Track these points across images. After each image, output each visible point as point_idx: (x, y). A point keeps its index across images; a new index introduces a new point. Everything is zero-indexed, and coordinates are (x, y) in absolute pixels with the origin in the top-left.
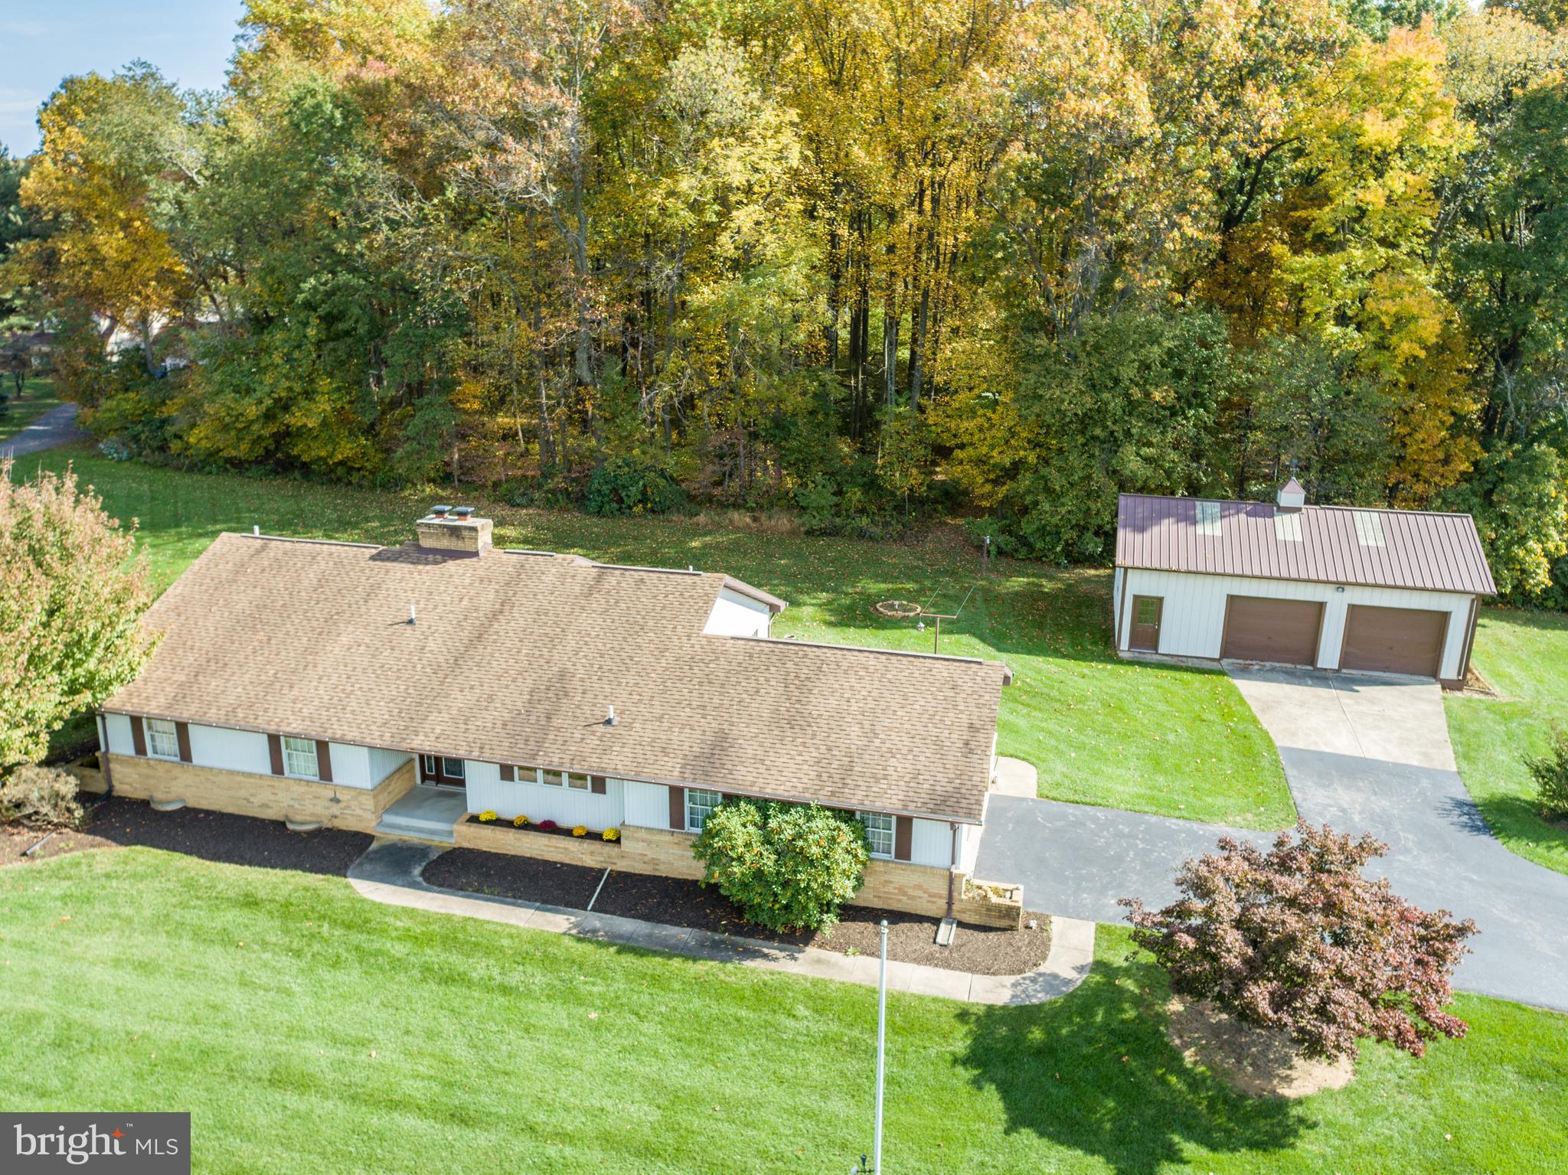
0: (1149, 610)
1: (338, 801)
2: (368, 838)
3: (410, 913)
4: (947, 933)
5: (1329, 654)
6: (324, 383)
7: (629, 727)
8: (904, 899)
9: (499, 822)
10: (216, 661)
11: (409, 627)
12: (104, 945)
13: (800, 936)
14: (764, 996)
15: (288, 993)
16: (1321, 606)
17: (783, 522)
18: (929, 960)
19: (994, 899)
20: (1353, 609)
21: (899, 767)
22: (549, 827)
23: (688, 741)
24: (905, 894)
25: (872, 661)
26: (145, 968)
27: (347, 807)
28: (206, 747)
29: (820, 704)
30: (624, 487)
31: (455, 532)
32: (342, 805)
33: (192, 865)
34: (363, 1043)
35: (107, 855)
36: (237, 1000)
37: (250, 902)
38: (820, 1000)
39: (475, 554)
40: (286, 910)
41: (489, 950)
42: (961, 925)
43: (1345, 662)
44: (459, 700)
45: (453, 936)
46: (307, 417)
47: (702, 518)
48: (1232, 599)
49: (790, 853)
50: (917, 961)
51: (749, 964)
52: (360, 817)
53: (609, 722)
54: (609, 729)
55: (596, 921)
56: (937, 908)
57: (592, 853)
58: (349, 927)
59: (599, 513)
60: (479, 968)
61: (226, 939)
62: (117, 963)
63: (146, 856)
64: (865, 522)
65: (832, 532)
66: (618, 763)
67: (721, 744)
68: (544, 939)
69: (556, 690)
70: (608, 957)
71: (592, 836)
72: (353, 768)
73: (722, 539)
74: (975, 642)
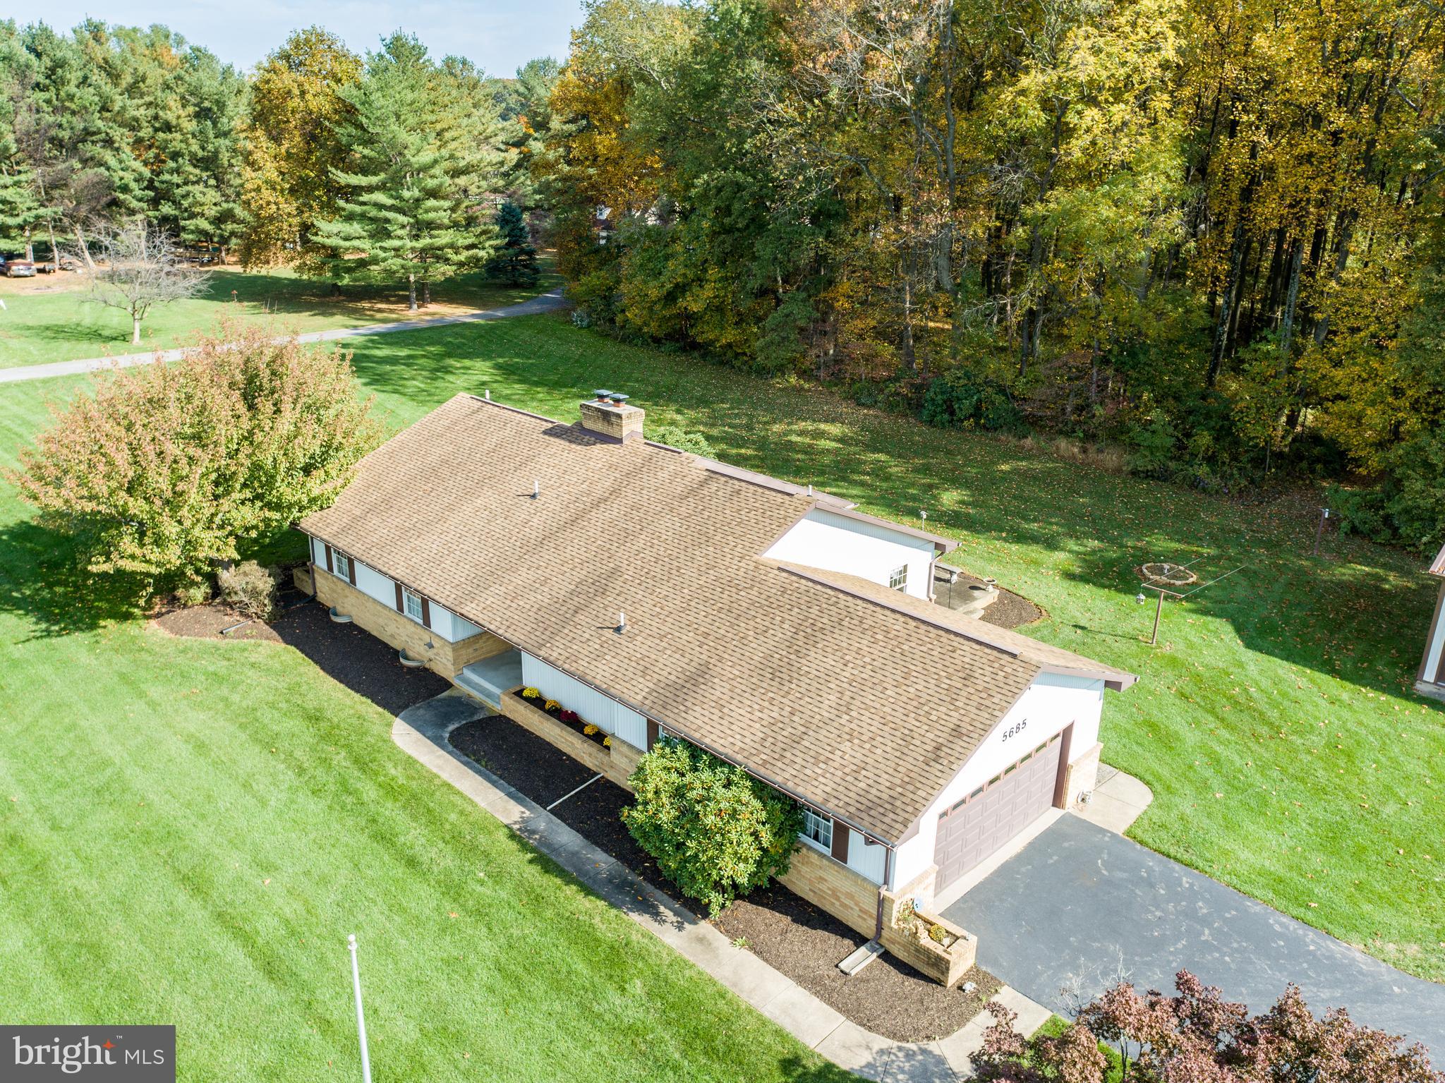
1: (431, 646)
2: (448, 685)
3: (410, 762)
4: (860, 960)
6: (713, 272)
7: (632, 638)
8: (837, 903)
9: (538, 702)
11: (529, 500)
12: (194, 721)
13: (695, 908)
15: (263, 803)
17: (1111, 458)
18: (812, 983)
19: (925, 940)
22: (570, 719)
23: (670, 666)
24: (838, 899)
25: (898, 625)
26: (201, 747)
27: (437, 654)
29: (817, 661)
30: (959, 399)
31: (606, 416)
32: (435, 651)
33: (311, 670)
34: (267, 867)
35: (268, 648)
36: (228, 797)
39: (619, 441)
41: (433, 820)
42: (887, 957)
47: (1029, 442)
49: (688, 816)
50: (800, 980)
51: (635, 917)
52: (445, 665)
53: (618, 630)
54: (615, 636)
55: (544, 821)
56: (866, 926)
57: (590, 755)
58: (356, 761)
59: (931, 422)
60: (413, 835)
61: (269, 744)
62: (189, 738)
64: (1203, 470)
65: (1160, 476)
66: (601, 672)
67: (697, 678)
68: (485, 825)
69: (599, 586)
70: (518, 862)
71: (598, 737)
72: (442, 623)
73: (1037, 466)
74: (1225, 630)
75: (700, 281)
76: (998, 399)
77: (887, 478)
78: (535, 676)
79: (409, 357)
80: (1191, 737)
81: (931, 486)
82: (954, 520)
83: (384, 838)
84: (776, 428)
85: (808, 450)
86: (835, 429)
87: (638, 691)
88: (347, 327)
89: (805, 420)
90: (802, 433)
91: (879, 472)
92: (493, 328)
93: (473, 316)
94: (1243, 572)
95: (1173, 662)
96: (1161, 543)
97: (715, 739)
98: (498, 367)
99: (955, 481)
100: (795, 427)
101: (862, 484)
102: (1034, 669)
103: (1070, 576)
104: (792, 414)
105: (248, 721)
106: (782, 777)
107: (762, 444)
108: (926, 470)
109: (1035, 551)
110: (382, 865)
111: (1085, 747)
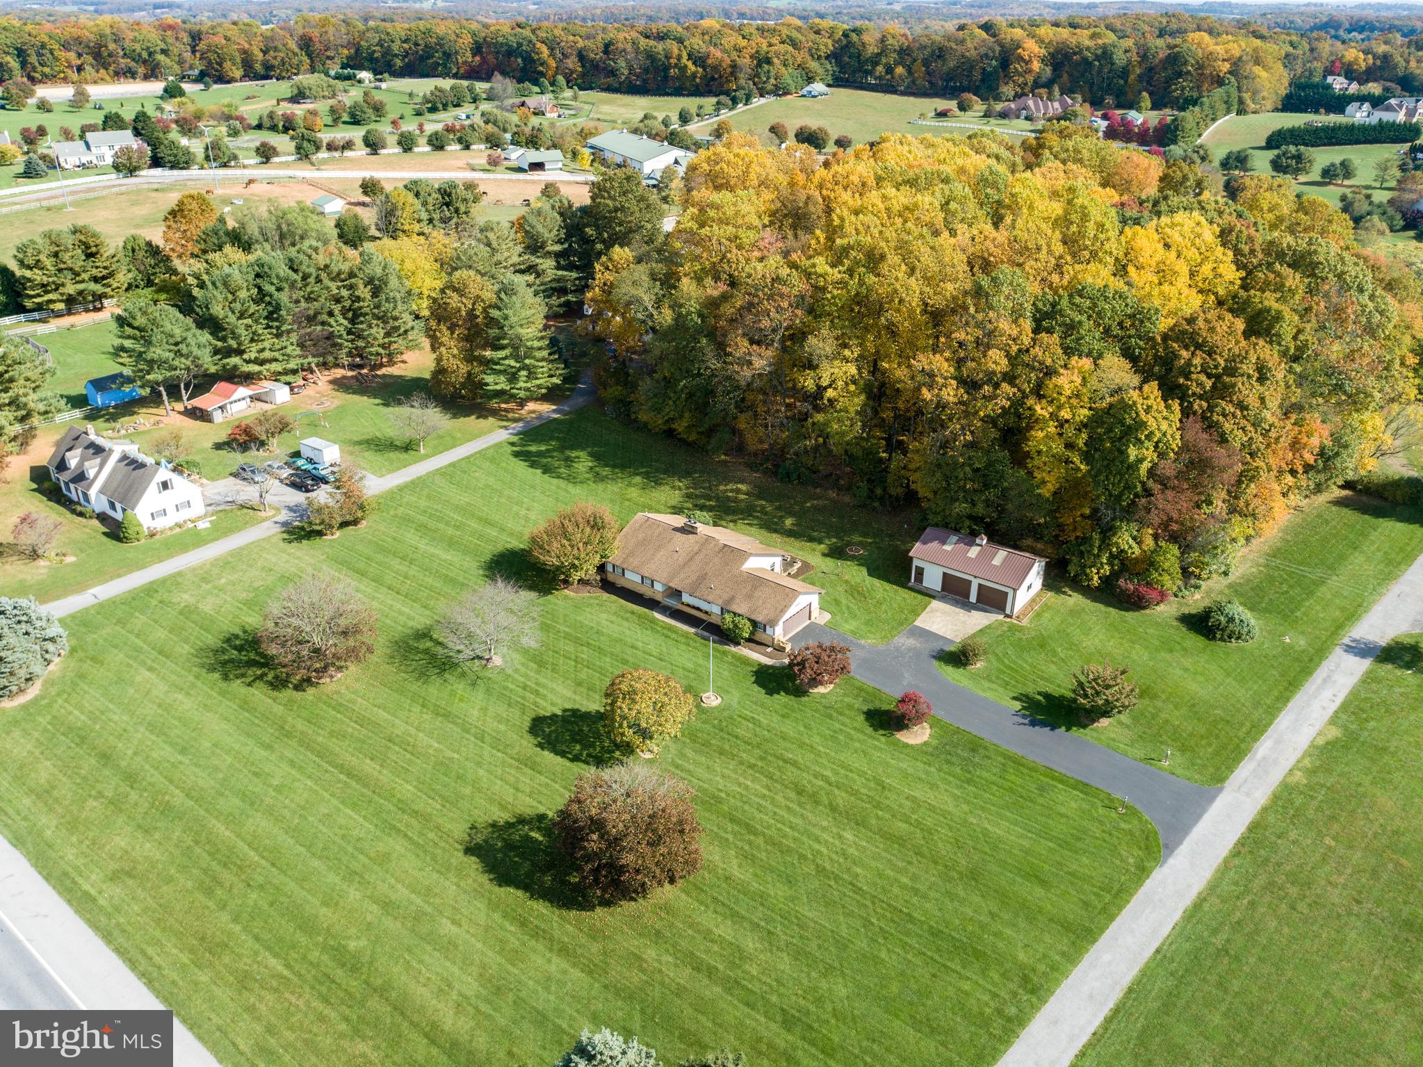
0: (920, 572)
1: (653, 592)
2: (662, 603)
3: (664, 622)
4: (769, 650)
5: (973, 598)
6: (687, 415)
7: (715, 591)
9: (688, 605)
10: (631, 554)
11: (676, 553)
12: (604, 616)
13: (738, 644)
14: (724, 653)
15: (637, 632)
16: (970, 582)
17: (847, 498)
18: (761, 653)
19: (781, 645)
20: (980, 585)
21: (765, 612)
22: (698, 609)
23: (726, 596)
24: (764, 640)
26: (612, 622)
28: (628, 575)
29: (757, 594)
31: (692, 527)
32: (655, 595)
33: (623, 601)
35: (606, 596)
36: (627, 632)
37: (633, 613)
38: (734, 656)
39: (697, 534)
40: (639, 616)
41: (674, 632)
42: (774, 648)
43: (978, 601)
44: (682, 575)
45: (671, 628)
46: (680, 426)
47: (818, 490)
48: (945, 574)
49: (736, 626)
50: (759, 653)
51: (726, 647)
52: (659, 597)
53: (711, 589)
54: (711, 591)
55: (700, 631)
56: (770, 644)
57: (705, 617)
58: (651, 622)
59: (781, 482)
60: (673, 636)
61: (627, 620)
62: (607, 620)
63: (614, 598)
64: (876, 504)
65: (863, 506)
66: (710, 598)
67: (732, 599)
68: (687, 633)
69: (703, 578)
70: (698, 639)
71: (706, 612)
72: (658, 587)
73: (821, 502)
74: (864, 571)
75: (681, 417)
76: (806, 472)
77: (766, 514)
78: (686, 598)
79: (548, 450)
80: (844, 602)
81: (781, 517)
82: (790, 534)
83: (667, 637)
84: (722, 488)
85: (735, 500)
86: (743, 487)
87: (720, 602)
88: (502, 427)
89: (730, 482)
90: (732, 491)
91: (763, 511)
92: (571, 422)
93: (554, 411)
94: (879, 548)
95: (847, 582)
96: (856, 538)
97: (739, 611)
98: (591, 455)
99: (791, 513)
100: (728, 487)
101: (757, 517)
102: (800, 593)
103: (824, 555)
104: (727, 479)
105: (615, 613)
106: (753, 617)
107: (718, 498)
108: (779, 508)
109: (815, 545)
110: (670, 642)
111: (815, 606)
